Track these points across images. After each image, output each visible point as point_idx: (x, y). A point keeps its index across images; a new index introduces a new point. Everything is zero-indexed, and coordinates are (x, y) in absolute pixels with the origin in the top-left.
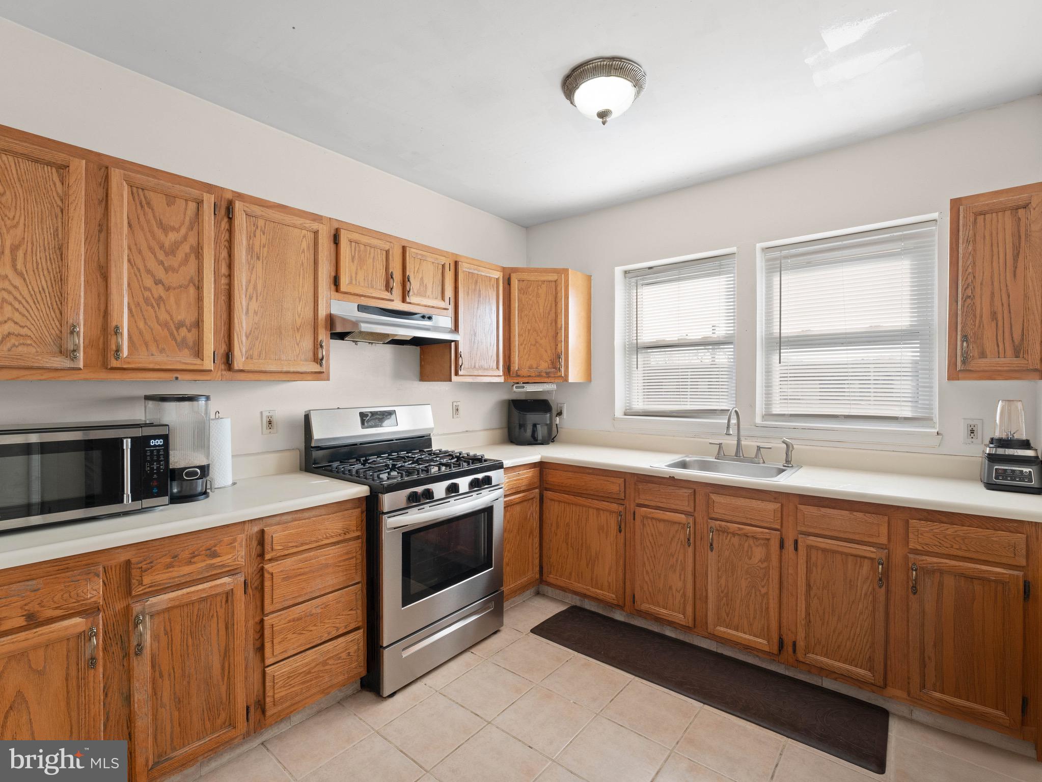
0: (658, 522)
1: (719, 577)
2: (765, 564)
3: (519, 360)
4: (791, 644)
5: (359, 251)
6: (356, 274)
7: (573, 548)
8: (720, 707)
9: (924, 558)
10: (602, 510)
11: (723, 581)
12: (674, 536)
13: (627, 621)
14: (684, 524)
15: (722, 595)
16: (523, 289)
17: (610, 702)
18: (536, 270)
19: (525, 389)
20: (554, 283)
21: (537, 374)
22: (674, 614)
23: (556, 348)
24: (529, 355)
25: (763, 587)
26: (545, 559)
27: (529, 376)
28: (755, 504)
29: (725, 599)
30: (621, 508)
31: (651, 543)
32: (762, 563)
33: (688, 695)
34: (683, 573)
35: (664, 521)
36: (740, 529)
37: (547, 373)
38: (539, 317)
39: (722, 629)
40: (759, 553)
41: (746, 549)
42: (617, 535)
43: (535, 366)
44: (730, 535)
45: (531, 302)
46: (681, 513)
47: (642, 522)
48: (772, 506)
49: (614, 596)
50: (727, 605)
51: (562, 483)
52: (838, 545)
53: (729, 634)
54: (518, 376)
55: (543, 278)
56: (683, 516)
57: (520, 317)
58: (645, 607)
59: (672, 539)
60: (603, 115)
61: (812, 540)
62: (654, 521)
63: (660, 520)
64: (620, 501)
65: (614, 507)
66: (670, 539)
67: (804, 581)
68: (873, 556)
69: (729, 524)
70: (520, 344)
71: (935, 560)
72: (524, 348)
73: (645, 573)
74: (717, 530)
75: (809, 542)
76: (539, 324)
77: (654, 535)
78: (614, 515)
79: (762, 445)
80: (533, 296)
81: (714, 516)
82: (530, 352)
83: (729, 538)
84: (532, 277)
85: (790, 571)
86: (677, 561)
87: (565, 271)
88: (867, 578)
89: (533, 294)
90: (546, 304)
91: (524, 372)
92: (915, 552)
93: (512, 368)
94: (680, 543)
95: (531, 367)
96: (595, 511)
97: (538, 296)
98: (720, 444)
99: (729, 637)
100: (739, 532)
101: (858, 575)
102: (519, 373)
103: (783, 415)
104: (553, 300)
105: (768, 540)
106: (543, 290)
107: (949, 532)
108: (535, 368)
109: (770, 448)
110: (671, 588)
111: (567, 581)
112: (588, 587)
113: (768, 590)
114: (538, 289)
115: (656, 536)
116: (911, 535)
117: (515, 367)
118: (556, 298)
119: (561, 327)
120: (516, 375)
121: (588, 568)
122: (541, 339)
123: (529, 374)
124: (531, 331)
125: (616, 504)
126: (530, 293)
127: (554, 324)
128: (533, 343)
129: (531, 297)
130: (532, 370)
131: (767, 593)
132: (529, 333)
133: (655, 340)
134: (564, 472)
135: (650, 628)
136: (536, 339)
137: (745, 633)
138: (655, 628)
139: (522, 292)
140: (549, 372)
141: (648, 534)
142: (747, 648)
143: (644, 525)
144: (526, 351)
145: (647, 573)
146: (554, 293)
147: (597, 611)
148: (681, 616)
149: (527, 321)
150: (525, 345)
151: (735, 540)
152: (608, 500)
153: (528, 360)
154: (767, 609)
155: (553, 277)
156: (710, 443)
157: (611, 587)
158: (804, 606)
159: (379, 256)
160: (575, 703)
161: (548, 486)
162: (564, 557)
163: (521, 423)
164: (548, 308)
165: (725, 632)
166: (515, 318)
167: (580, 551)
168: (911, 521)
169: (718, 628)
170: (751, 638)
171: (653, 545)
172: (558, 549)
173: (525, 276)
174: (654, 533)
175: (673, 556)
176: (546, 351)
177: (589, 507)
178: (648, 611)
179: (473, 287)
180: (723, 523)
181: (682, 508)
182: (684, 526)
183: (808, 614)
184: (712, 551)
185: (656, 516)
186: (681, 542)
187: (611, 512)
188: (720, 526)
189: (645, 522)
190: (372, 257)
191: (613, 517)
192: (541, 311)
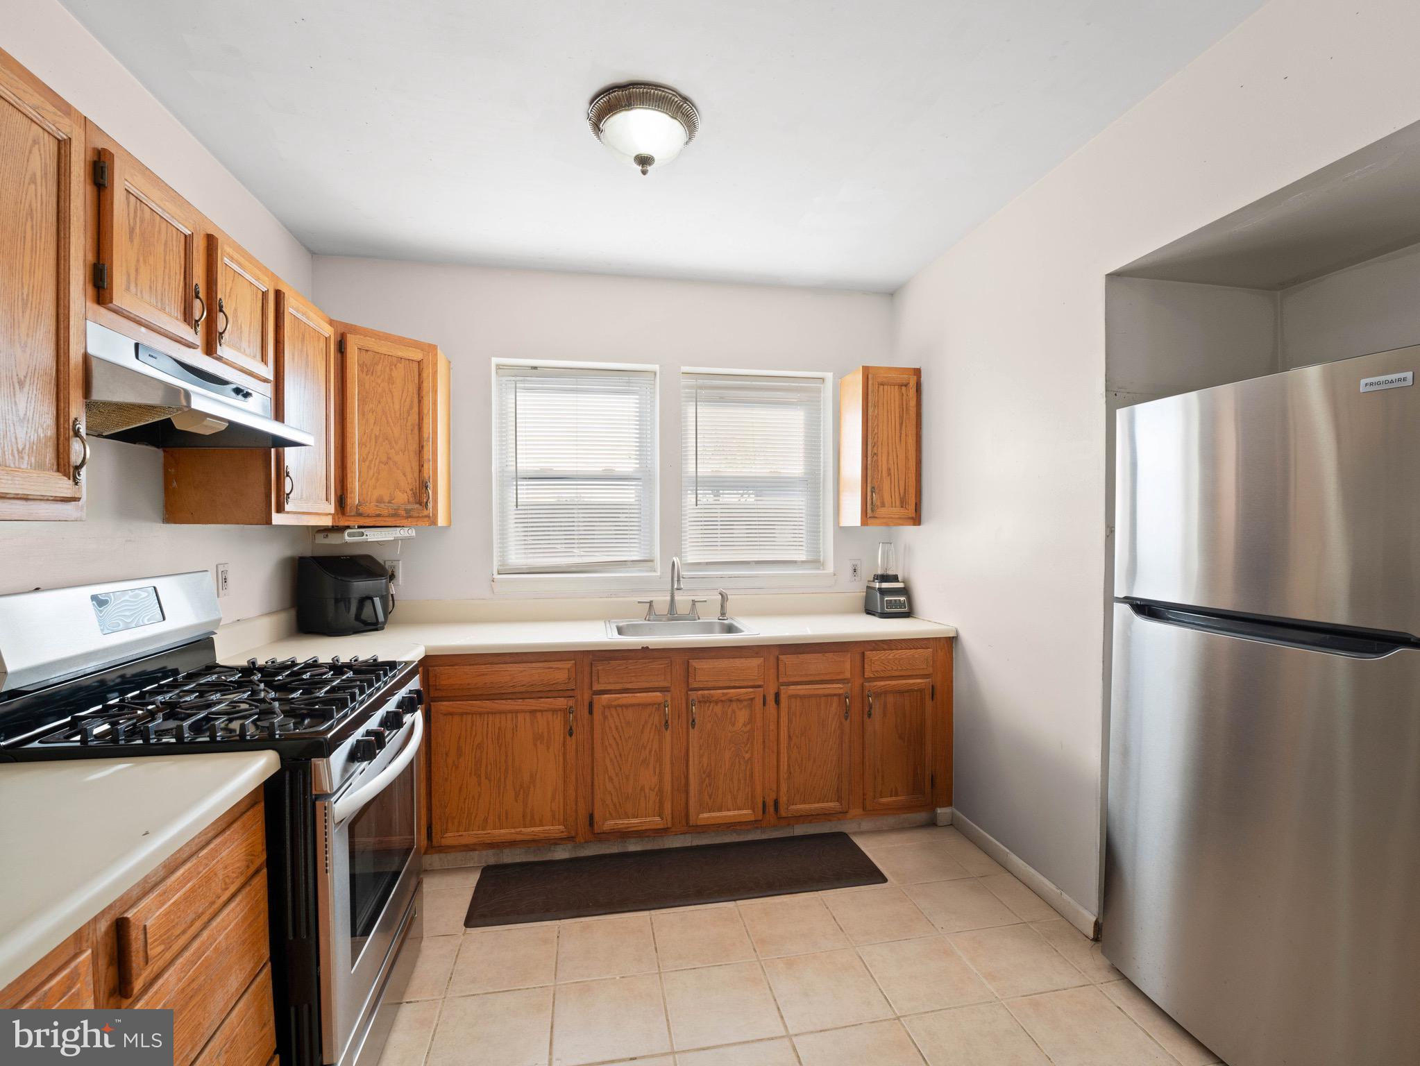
0: (625, 710)
1: (701, 756)
2: (749, 727)
3: (360, 486)
4: (772, 803)
5: (142, 221)
6: (137, 270)
7: (490, 781)
8: (751, 896)
9: (875, 683)
10: (540, 711)
11: (705, 760)
12: (646, 722)
13: (574, 855)
14: (659, 704)
15: (704, 776)
16: (366, 366)
17: (657, 952)
18: (386, 337)
19: (364, 537)
20: (415, 366)
21: (392, 512)
22: (648, 819)
23: (420, 471)
24: (377, 480)
25: (747, 752)
26: (436, 812)
27: (379, 516)
28: (738, 663)
29: (707, 779)
30: (571, 702)
31: (615, 739)
32: (745, 726)
33: (717, 900)
34: (658, 766)
35: (632, 705)
36: (724, 694)
37: (407, 511)
38: (393, 415)
39: (706, 815)
40: (742, 716)
41: (729, 713)
42: (564, 742)
43: (386, 499)
44: (712, 704)
45: (380, 390)
46: (654, 692)
47: (603, 713)
48: (755, 662)
49: (561, 827)
50: (710, 785)
51: (469, 684)
52: (814, 689)
53: (713, 818)
54: (360, 515)
55: (400, 354)
56: (658, 694)
57: (362, 414)
58: (610, 824)
59: (643, 726)
60: (644, 161)
61: (793, 689)
62: (619, 709)
63: (627, 706)
64: (567, 693)
65: (561, 703)
66: (641, 727)
67: (786, 734)
68: (841, 692)
69: (712, 692)
70: (363, 460)
71: (882, 683)
72: (369, 468)
73: (607, 780)
74: (700, 702)
75: (790, 692)
76: (394, 428)
77: (620, 727)
78: (559, 714)
79: (696, 598)
80: (383, 381)
81: (695, 685)
82: (379, 473)
83: (711, 708)
84: (383, 348)
85: (771, 728)
86: (650, 752)
87: (433, 348)
88: (836, 713)
89: (382, 377)
90: (404, 397)
91: (370, 508)
92: (870, 680)
93: (349, 501)
94: (654, 727)
95: (380, 501)
96: (528, 716)
97: (391, 380)
98: (651, 603)
99: (713, 822)
100: (723, 699)
101: (829, 713)
102: (361, 510)
103: (699, 564)
104: (416, 392)
105: (752, 699)
106: (399, 373)
107: (890, 657)
108: (387, 501)
109: (705, 601)
110: (642, 789)
111: (479, 832)
112: (519, 830)
113: (752, 754)
114: (391, 370)
115: (622, 728)
116: (866, 666)
117: (354, 498)
118: (420, 388)
119: (429, 438)
120: (356, 513)
121: (517, 801)
122: (397, 453)
123: (378, 512)
124: (381, 439)
125: (562, 699)
126: (379, 374)
127: (416, 431)
128: (384, 459)
129: (379, 381)
130: (382, 505)
131: (750, 759)
132: (376, 442)
133: (538, 469)
134: (472, 667)
135: (608, 851)
136: (388, 454)
137: (729, 810)
138: (615, 849)
139: (365, 370)
140: (410, 510)
141: (610, 728)
142: (730, 826)
143: (605, 718)
144: (371, 473)
145: (611, 779)
146: (417, 381)
147: (524, 860)
148: (657, 819)
149: (372, 421)
150: (371, 461)
151: (718, 709)
152: (550, 695)
153: (375, 488)
154: (752, 775)
155: (417, 355)
156: (639, 602)
157: (557, 817)
158: (786, 759)
159: (174, 243)
160: (623, 977)
161: (437, 694)
162: (473, 797)
163: (339, 597)
164: (408, 403)
165: (708, 818)
166: (354, 414)
167: (503, 780)
168: (867, 653)
169: (701, 816)
170: (736, 812)
171: (618, 739)
172: (461, 788)
173: (370, 343)
174: (619, 724)
175: (645, 748)
176: (404, 475)
177: (517, 712)
178: (613, 829)
179: (300, 347)
180: (706, 692)
181: (656, 685)
182: (659, 706)
183: (789, 766)
184: (693, 728)
185: (624, 702)
186: (656, 726)
187: (554, 711)
188: (703, 696)
189: (607, 713)
190: (163, 242)
191: (557, 717)
192: (397, 407)
